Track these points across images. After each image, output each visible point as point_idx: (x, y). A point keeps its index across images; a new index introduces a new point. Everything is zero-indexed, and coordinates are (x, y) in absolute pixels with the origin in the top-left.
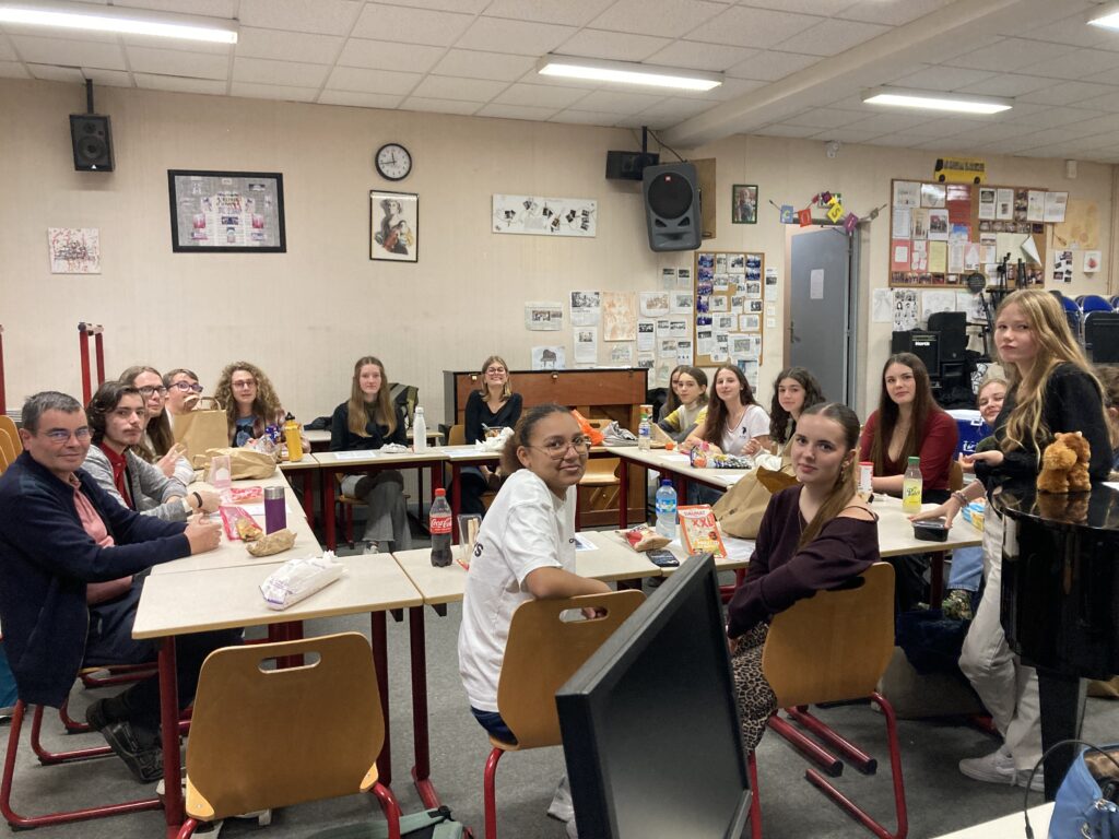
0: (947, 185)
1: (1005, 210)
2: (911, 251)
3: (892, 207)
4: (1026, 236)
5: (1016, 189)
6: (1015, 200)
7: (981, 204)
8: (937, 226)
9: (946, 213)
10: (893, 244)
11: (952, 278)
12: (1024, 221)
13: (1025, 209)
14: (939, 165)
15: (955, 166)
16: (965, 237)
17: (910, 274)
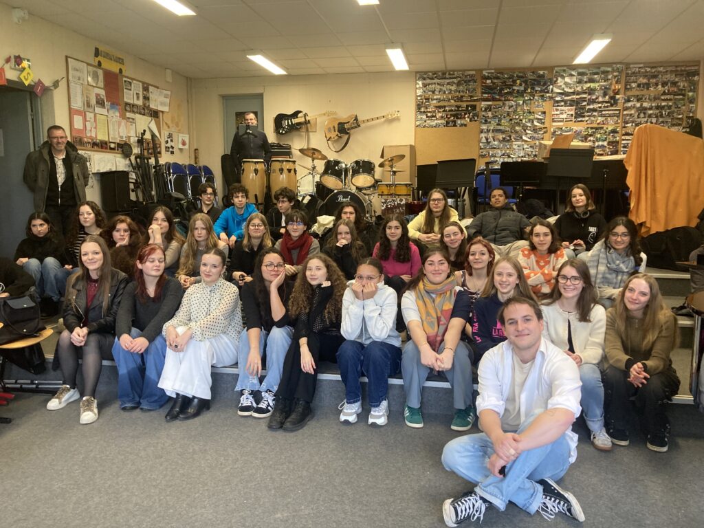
1: (138, 98)
2: (85, 120)
3: (68, 80)
4: (150, 119)
5: (143, 83)
6: (143, 91)
7: (125, 90)
8: (100, 103)
9: (104, 92)
10: (71, 112)
11: (112, 146)
13: (148, 99)
14: (97, 53)
15: (107, 56)
16: (117, 114)
17: (85, 140)
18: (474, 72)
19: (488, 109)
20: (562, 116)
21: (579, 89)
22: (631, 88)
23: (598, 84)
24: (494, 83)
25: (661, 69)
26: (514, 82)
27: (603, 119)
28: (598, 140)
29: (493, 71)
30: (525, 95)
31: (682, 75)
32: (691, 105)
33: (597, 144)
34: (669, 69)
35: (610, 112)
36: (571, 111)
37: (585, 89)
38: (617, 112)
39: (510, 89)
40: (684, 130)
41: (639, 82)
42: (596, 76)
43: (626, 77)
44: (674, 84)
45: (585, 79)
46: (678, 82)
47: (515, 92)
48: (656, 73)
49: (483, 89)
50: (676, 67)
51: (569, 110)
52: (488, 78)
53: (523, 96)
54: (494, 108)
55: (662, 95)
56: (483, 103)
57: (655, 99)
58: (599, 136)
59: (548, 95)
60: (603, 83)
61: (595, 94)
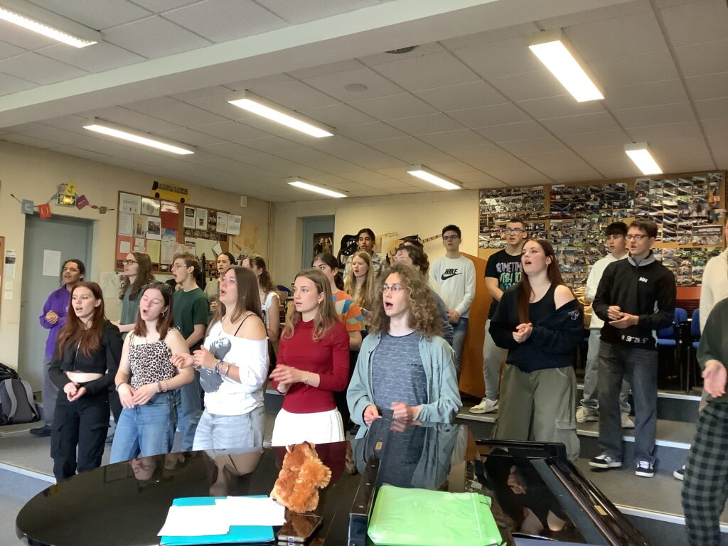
0: (161, 200)
1: (201, 223)
2: (133, 245)
3: (118, 212)
4: (216, 242)
5: (209, 210)
6: (209, 217)
7: (185, 217)
8: (154, 229)
9: (159, 220)
10: (119, 239)
11: (164, 267)
12: (214, 232)
13: (215, 224)
14: (155, 186)
15: (168, 188)
16: (174, 239)
18: (541, 188)
19: (558, 227)
21: (667, 202)
23: (690, 197)
24: (565, 199)
26: (588, 197)
27: (700, 238)
28: (695, 264)
29: (563, 186)
30: (601, 211)
33: (694, 269)
35: (708, 230)
37: (674, 202)
38: (719, 230)
39: (582, 205)
42: (687, 188)
45: (674, 190)
47: (589, 207)
49: (551, 206)
52: (557, 193)
54: (565, 227)
56: (552, 221)
58: (696, 259)
59: (628, 210)
60: (697, 196)
61: (687, 208)
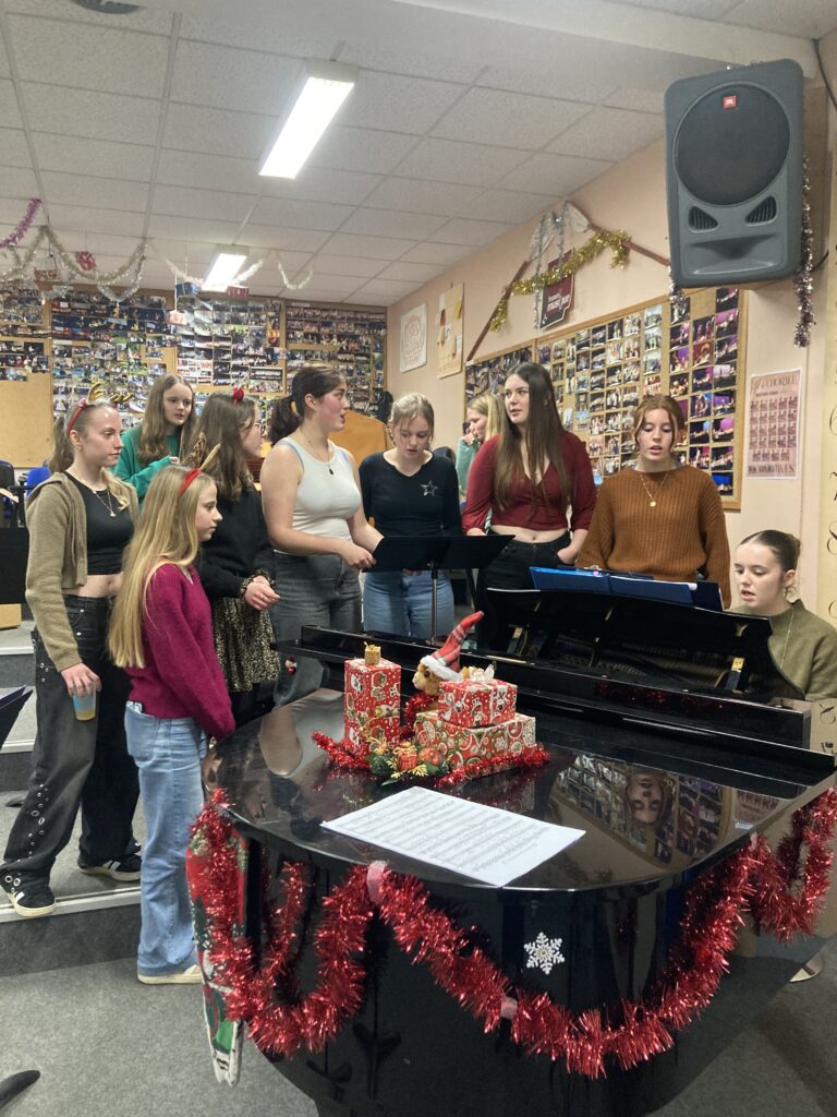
19: (66, 352)
20: (192, 374)
21: (217, 331)
22: (295, 339)
23: (246, 327)
24: (74, 309)
25: (335, 314)
26: (110, 310)
27: (257, 383)
29: (72, 288)
30: (129, 334)
31: (364, 326)
32: (378, 372)
34: (345, 315)
35: (267, 373)
36: (207, 365)
37: (226, 332)
38: (278, 374)
39: (102, 321)
40: (371, 408)
41: (305, 330)
42: (242, 314)
43: (287, 320)
44: (355, 338)
45: (226, 316)
46: (359, 336)
47: (112, 327)
48: (328, 320)
49: (54, 317)
50: (356, 312)
51: (203, 365)
52: (63, 299)
53: (126, 336)
54: (76, 352)
55: (339, 353)
56: (56, 341)
57: (331, 358)
59: (168, 337)
60: (253, 327)
61: (242, 342)
